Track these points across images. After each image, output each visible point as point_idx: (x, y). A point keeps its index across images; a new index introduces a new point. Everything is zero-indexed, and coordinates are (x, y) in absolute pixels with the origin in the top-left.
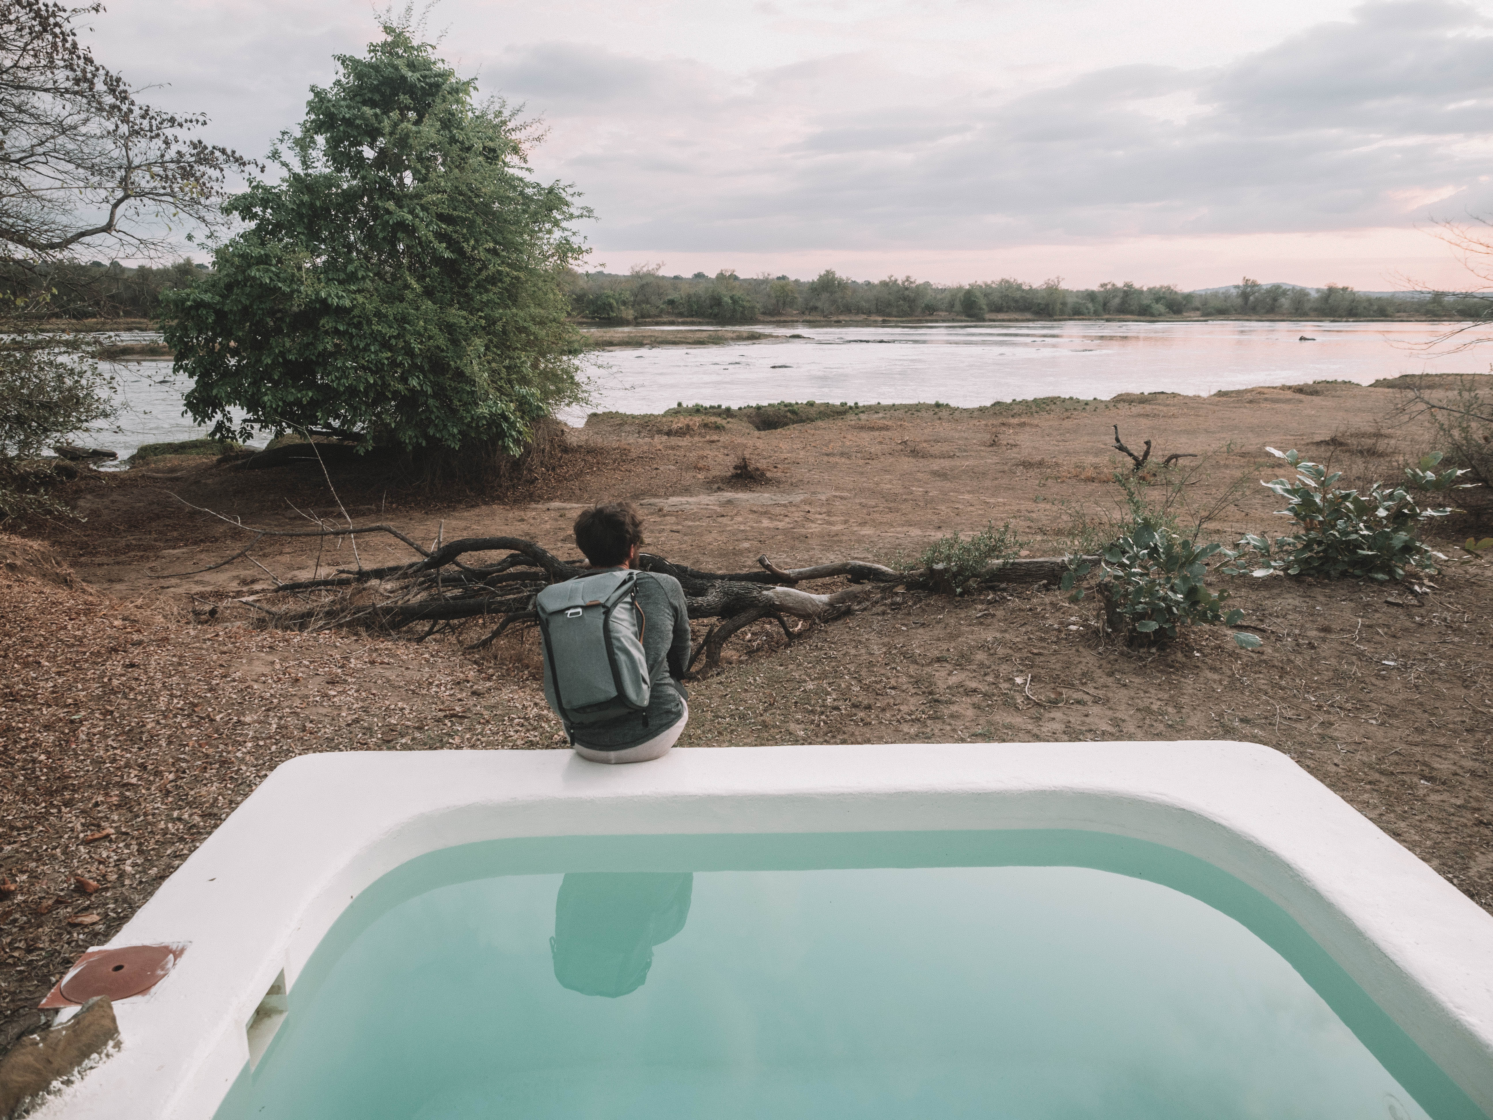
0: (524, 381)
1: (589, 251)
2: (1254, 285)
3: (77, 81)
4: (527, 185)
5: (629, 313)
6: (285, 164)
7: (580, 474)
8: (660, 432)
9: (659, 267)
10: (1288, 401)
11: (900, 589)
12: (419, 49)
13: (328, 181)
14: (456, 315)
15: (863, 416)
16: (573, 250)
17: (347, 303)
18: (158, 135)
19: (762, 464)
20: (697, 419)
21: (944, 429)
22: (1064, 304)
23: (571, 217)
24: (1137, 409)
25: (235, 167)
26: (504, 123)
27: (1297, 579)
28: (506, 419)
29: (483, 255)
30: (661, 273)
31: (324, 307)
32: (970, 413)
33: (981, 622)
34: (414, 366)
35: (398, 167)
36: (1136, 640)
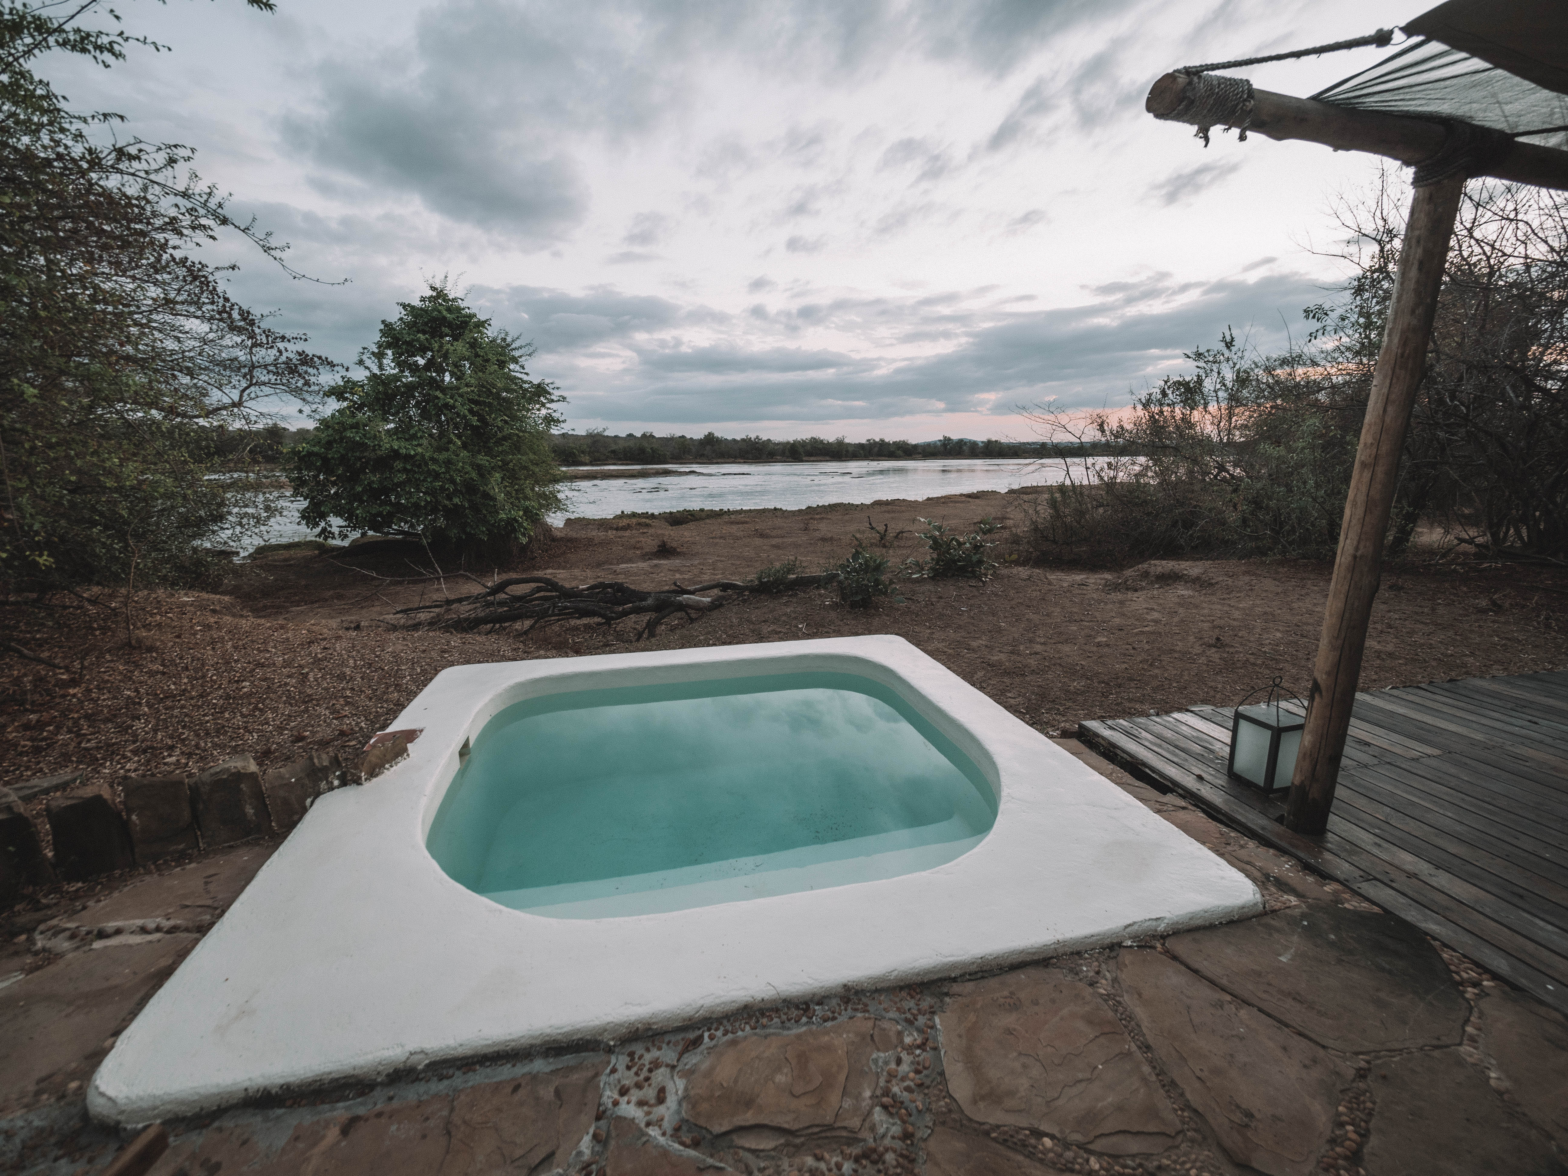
0: (526, 498)
1: (565, 421)
2: (949, 439)
3: (220, 313)
4: (525, 382)
5: (587, 459)
6: (367, 368)
7: (564, 553)
8: (611, 528)
9: (605, 430)
10: (962, 502)
11: (747, 593)
12: (454, 300)
13: (396, 378)
14: (483, 459)
15: (733, 517)
16: (553, 420)
17: (412, 453)
18: (272, 347)
19: (674, 544)
20: (634, 521)
21: (779, 522)
22: (847, 451)
23: (553, 401)
24: (884, 508)
25: (328, 367)
26: (509, 345)
27: (932, 578)
28: (517, 521)
29: (500, 424)
30: (606, 434)
31: (395, 454)
32: (793, 513)
33: (785, 604)
34: (455, 490)
35: (441, 371)
36: (854, 605)
